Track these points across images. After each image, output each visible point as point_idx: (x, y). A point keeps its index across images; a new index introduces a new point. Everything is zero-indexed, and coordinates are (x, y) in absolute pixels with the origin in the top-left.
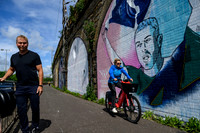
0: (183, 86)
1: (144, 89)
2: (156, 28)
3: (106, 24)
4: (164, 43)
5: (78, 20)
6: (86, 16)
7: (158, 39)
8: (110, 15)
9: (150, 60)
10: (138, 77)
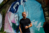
3: (8, 11)
6: (3, 8)
7: (19, 17)
8: (9, 9)
10: (14, 26)
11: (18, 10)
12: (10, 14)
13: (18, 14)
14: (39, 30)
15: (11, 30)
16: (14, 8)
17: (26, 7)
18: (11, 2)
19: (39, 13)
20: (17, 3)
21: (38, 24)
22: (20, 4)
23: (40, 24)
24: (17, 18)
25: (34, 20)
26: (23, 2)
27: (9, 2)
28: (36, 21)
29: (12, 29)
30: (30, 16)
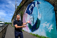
1: (31, 28)
5: (19, 10)
12: (27, 15)
13: (33, 15)
14: (50, 31)
15: (28, 29)
16: (30, 10)
17: (40, 9)
18: (27, 4)
19: (51, 15)
21: (49, 26)
22: (35, 6)
23: (51, 26)
24: (32, 19)
25: (47, 22)
26: (37, 4)
28: (48, 23)
29: (28, 28)
30: (43, 18)
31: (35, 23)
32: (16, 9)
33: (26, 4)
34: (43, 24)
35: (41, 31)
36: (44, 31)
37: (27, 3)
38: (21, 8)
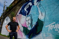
0: (37, 33)
1: (27, 33)
2: (31, 17)
4: (33, 21)
5: (9, 11)
7: (32, 20)
9: (29, 25)
10: (26, 30)
11: (31, 12)
13: (31, 16)
15: (22, 36)
18: (22, 4)
20: (29, 4)
25: (54, 23)
26: (37, 2)
27: (19, 3)
28: (56, 23)
29: (23, 34)
30: (47, 18)
31: (33, 26)
32: (3, 11)
33: (20, 3)
34: (49, 26)
35: (45, 36)
36: (51, 35)
37: (22, 2)
38: (12, 9)
